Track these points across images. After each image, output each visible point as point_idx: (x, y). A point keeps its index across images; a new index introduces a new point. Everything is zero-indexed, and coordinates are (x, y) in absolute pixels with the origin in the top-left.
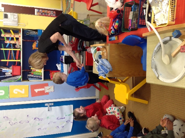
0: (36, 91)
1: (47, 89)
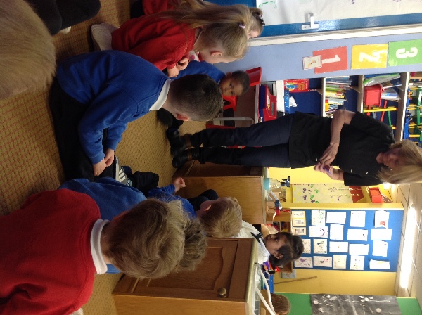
0: (337, 59)
1: (317, 62)
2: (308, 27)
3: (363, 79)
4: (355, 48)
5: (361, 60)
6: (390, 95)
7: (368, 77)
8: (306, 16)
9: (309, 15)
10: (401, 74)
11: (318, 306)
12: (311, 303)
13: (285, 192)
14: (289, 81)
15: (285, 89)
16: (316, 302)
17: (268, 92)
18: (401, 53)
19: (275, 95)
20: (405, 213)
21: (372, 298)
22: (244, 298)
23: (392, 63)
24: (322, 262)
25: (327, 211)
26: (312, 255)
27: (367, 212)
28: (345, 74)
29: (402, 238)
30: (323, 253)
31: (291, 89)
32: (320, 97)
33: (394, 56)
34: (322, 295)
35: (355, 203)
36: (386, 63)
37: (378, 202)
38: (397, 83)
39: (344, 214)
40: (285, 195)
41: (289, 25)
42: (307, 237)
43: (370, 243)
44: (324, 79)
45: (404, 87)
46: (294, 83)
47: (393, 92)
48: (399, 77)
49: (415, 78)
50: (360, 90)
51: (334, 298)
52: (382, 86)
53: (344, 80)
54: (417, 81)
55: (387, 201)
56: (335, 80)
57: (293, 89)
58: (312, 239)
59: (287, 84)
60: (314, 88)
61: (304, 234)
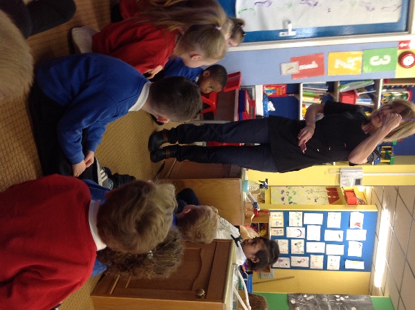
2: (286, 34)
3: (339, 85)
4: (331, 55)
5: (336, 67)
6: (365, 101)
7: (344, 83)
8: (284, 23)
9: (287, 23)
10: (375, 80)
11: (295, 306)
12: (289, 302)
13: (263, 194)
14: (267, 86)
15: (264, 94)
16: (293, 302)
17: (247, 96)
18: (375, 61)
19: (254, 99)
20: (379, 214)
21: (347, 297)
22: (222, 299)
23: (366, 70)
24: (299, 262)
25: (304, 212)
26: (289, 255)
27: (343, 213)
28: (322, 80)
29: (376, 239)
30: (300, 253)
31: (269, 94)
32: (297, 102)
33: (368, 63)
34: (299, 294)
35: (332, 206)
36: (360, 70)
37: (354, 204)
38: (371, 89)
39: (321, 216)
40: (264, 197)
41: (268, 32)
42: (284, 237)
43: (345, 243)
44: (301, 85)
45: (377, 93)
46: (273, 88)
47: (367, 98)
48: (373, 83)
49: (388, 85)
50: (336, 96)
51: (312, 297)
52: (356, 91)
53: (321, 86)
54: (390, 88)
55: (362, 202)
56: (312, 85)
57: (271, 94)
58: (290, 239)
59: (266, 89)
60: (292, 93)
61: (282, 234)
